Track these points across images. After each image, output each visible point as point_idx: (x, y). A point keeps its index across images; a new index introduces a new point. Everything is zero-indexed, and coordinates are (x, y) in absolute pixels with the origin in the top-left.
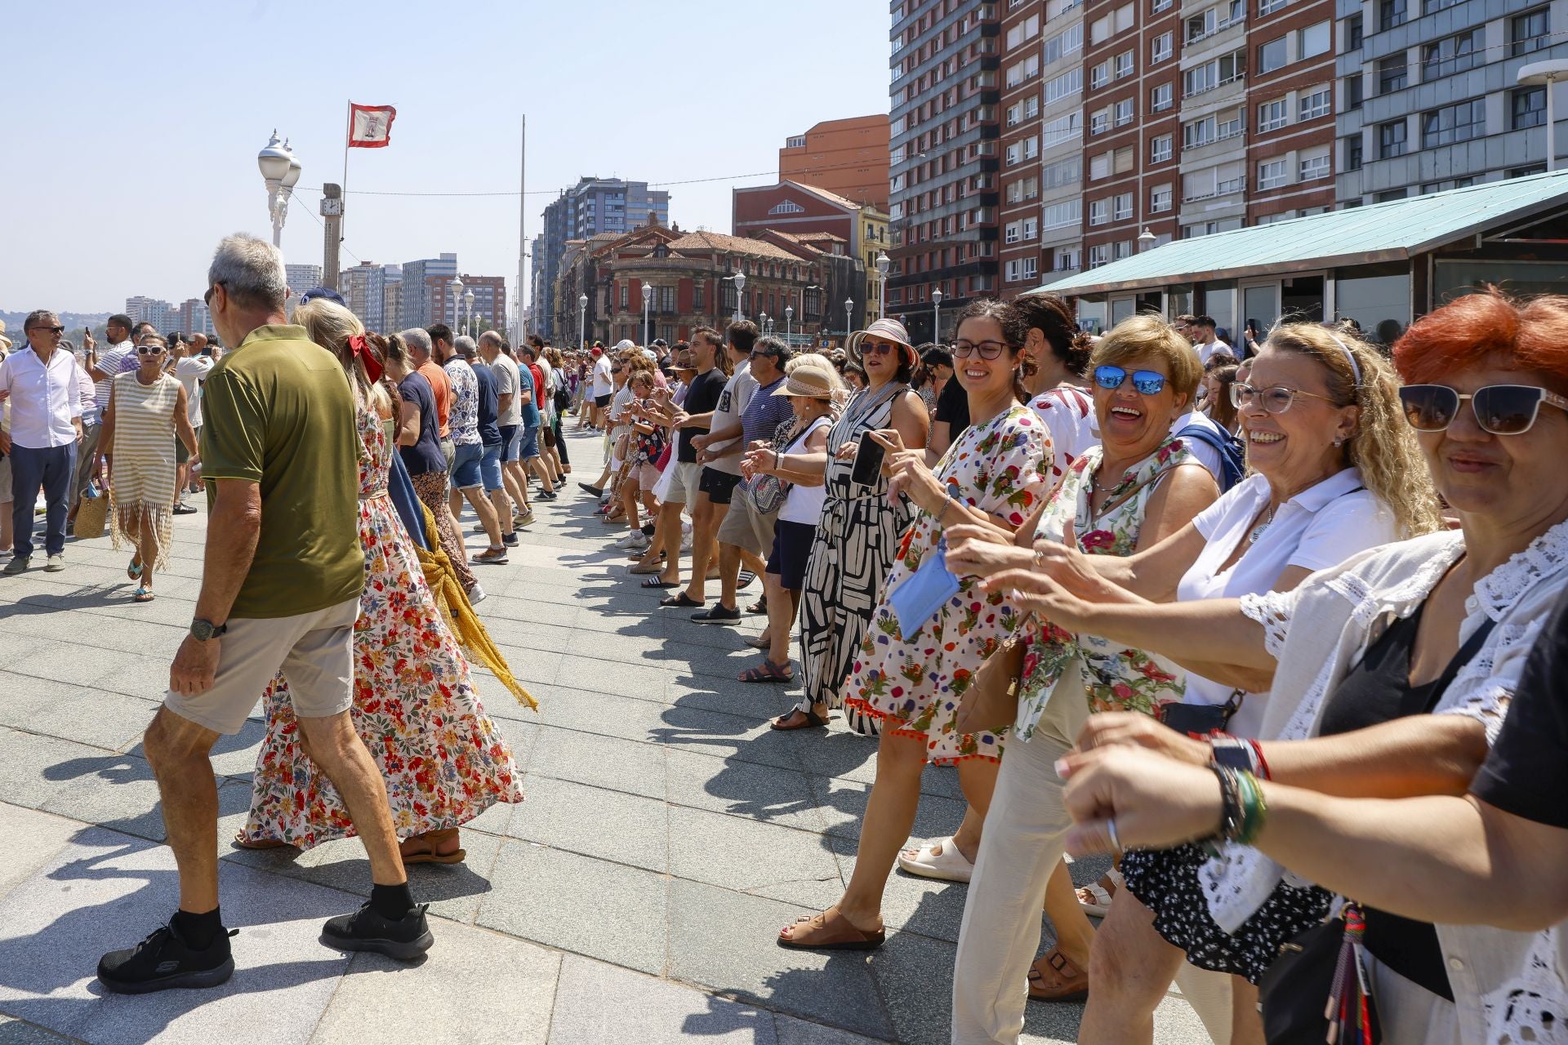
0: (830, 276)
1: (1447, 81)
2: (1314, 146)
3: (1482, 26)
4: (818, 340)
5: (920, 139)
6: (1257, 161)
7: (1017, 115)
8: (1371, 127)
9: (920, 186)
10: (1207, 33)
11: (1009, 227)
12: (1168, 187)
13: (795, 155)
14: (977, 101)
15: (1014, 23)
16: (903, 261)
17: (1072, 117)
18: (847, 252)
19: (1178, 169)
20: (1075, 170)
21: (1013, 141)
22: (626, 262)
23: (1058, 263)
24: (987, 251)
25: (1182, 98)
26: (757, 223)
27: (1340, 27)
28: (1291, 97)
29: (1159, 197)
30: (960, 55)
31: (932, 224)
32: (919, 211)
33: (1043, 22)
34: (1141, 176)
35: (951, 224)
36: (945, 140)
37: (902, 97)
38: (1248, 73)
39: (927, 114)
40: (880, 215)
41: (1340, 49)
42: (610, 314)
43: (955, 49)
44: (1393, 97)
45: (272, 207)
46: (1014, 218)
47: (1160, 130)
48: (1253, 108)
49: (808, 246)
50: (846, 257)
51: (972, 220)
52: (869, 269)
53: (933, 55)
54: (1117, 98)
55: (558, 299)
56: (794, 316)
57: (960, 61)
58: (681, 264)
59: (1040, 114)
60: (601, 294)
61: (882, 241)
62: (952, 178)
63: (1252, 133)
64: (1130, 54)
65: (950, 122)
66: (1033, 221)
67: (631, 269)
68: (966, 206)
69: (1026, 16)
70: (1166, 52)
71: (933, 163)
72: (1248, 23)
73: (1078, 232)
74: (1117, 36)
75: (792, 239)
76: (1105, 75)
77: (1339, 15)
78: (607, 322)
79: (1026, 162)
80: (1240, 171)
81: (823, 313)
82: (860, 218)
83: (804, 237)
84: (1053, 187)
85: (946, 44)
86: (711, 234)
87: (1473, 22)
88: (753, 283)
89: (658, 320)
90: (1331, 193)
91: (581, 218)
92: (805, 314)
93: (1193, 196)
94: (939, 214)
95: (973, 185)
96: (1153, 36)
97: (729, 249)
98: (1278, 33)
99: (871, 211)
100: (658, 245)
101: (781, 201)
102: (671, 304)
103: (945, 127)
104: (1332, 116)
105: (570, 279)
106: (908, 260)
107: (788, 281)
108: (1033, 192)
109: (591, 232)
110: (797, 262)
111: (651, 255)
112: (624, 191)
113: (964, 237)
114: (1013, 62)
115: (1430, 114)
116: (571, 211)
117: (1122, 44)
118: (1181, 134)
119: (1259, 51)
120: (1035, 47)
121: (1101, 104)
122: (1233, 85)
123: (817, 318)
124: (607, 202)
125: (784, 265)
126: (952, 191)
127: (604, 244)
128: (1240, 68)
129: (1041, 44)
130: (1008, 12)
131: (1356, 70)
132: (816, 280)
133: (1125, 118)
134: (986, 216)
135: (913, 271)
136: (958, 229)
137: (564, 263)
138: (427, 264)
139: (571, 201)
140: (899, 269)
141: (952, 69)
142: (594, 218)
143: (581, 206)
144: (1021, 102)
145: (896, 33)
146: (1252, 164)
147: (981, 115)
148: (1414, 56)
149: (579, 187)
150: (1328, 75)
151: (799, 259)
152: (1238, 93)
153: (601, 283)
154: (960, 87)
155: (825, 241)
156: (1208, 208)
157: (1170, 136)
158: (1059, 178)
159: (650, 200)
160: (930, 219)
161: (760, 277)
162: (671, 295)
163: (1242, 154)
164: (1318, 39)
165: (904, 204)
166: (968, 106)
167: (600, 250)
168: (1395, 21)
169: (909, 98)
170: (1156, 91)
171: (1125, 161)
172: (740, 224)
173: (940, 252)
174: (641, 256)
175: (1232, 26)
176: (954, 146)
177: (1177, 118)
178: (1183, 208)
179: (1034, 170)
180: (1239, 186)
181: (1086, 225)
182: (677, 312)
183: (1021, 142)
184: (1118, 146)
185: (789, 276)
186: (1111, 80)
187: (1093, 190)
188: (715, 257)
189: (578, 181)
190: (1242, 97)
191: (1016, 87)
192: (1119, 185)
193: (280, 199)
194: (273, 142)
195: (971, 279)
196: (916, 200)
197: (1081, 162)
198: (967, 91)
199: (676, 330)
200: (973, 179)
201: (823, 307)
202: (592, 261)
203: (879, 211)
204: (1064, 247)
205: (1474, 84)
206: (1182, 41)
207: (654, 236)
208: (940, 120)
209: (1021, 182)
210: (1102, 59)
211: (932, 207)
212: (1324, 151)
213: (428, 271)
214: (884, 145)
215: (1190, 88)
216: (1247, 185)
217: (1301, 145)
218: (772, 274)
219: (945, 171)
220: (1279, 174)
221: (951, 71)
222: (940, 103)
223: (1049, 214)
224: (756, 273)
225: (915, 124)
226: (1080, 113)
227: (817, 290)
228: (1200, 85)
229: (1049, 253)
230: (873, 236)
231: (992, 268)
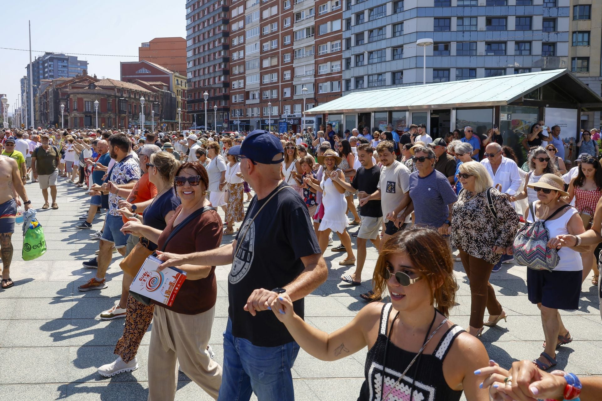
0: (162, 99)
1: (376, 42)
2: (336, 61)
3: (385, 26)
5: (199, 48)
7: (236, 42)
8: (353, 56)
9: (199, 66)
10: (302, 19)
12: (289, 72)
13: (146, 50)
14: (221, 35)
15: (234, 8)
16: (193, 94)
17: (256, 44)
18: (169, 89)
19: (292, 65)
20: (257, 64)
21: (235, 51)
23: (251, 97)
24: (225, 91)
25: (294, 41)
26: (131, 76)
27: (344, 22)
28: (329, 44)
29: (286, 75)
30: (214, 17)
31: (204, 80)
32: (199, 75)
33: (245, 8)
34: (280, 67)
35: (211, 81)
36: (209, 49)
37: (191, 31)
38: (315, 34)
39: (201, 39)
40: (182, 76)
41: (344, 29)
42: (69, 112)
43: (212, 15)
44: (360, 47)
46: (235, 80)
47: (287, 52)
48: (317, 46)
50: (169, 92)
51: (219, 80)
52: (177, 97)
53: (203, 16)
54: (272, 39)
57: (214, 20)
58: (101, 92)
59: (244, 42)
60: (63, 103)
61: (182, 86)
62: (211, 63)
63: (316, 55)
64: (276, 23)
65: (210, 42)
66: (242, 81)
67: (78, 94)
68: (218, 74)
69: (239, 5)
70: (288, 24)
71: (204, 57)
72: (316, 17)
73: (258, 86)
74: (272, 17)
75: (146, 83)
76: (267, 30)
77: (344, 18)
78: (67, 116)
79: (239, 59)
80: (312, 67)
81: (160, 113)
82: (173, 77)
83: (151, 83)
84: (249, 69)
85: (208, 12)
86: (114, 80)
87: (383, 25)
88: (132, 100)
89: (92, 115)
90: (341, 76)
91: (46, 70)
93: (298, 75)
94: (207, 77)
95: (220, 67)
96: (284, 17)
97: (120, 86)
98: (325, 22)
99: (177, 74)
100: (89, 84)
101: (140, 68)
103: (209, 44)
104: (341, 51)
106: (195, 94)
107: (146, 100)
108: (242, 70)
109: (52, 76)
110: (150, 93)
111: (87, 88)
112: (67, 59)
113: (216, 86)
114: (234, 22)
115: (371, 53)
116: (41, 67)
117: (273, 20)
118: (293, 54)
119: (319, 27)
120: (242, 17)
121: (266, 41)
122: (310, 38)
123: (158, 115)
124: (59, 64)
125: (144, 94)
126: (212, 69)
127: (63, 82)
128: (313, 33)
129: (244, 16)
130: (232, 3)
131: (348, 37)
132: (157, 100)
133: (274, 46)
134: (225, 78)
135: (197, 98)
136: (214, 83)
139: (41, 62)
140: (191, 97)
141: (211, 22)
142: (53, 70)
143: (46, 65)
144: (237, 37)
145: (189, 5)
146: (317, 65)
147: (222, 41)
148: (366, 34)
149: (45, 56)
150: (340, 38)
151: (150, 91)
152: (312, 41)
153: (62, 99)
154: (214, 29)
155: (160, 85)
156: (303, 79)
157: (290, 54)
158: (250, 66)
159: (79, 64)
160: (203, 78)
163: (313, 62)
164: (337, 25)
165: (193, 72)
166: (217, 37)
167: (60, 85)
168: (360, 22)
169: (194, 32)
170: (285, 38)
171: (275, 62)
172: (124, 77)
174: (82, 88)
175: (310, 18)
176: (212, 52)
177: (292, 48)
178: (294, 79)
179: (242, 63)
180: (312, 73)
181: (261, 83)
182: (100, 112)
183: (237, 52)
184: (272, 56)
185: (146, 98)
186: (270, 32)
187: (263, 72)
188: (116, 90)
189: (44, 54)
190: (313, 43)
191: (235, 32)
192: (272, 70)
195: (220, 101)
196: (197, 71)
197: (259, 61)
198: (217, 31)
199: (100, 120)
200: (220, 65)
201: (160, 111)
202: (57, 89)
203: (181, 74)
204: (253, 91)
205: (383, 44)
206: (294, 21)
207: (87, 80)
208: (206, 41)
209: (237, 67)
210: (266, 24)
211: (204, 74)
212: (338, 63)
214: (186, 49)
215: (296, 38)
216: (315, 72)
217: (332, 60)
219: (209, 61)
220: (325, 69)
221: (211, 23)
222: (206, 35)
223: (247, 79)
224: (133, 97)
225: (197, 42)
226: (259, 43)
227: (158, 104)
228: (300, 37)
229: (248, 93)
230: (178, 84)
231: (227, 98)
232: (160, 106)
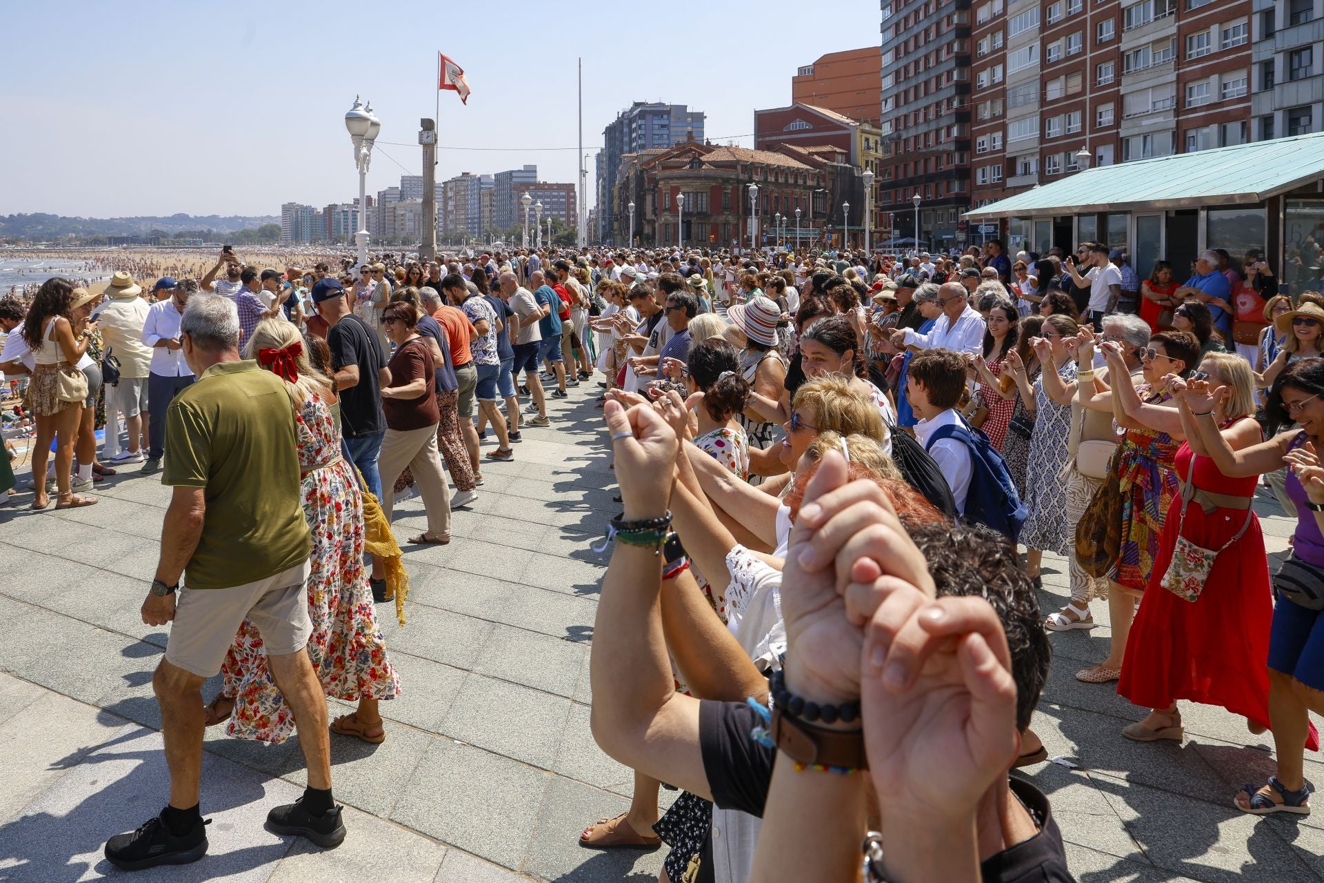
0: (833, 180)
2: (1234, 70)
4: (824, 233)
5: (906, 68)
6: (1185, 84)
7: (985, 47)
8: (1282, 54)
9: (905, 107)
11: (980, 139)
12: (1111, 106)
13: (806, 82)
14: (952, 36)
16: (893, 169)
17: (1031, 48)
18: (848, 160)
19: (1119, 91)
20: (1034, 91)
21: (983, 68)
22: (668, 173)
23: (1019, 169)
24: (962, 160)
25: (1123, 31)
26: (774, 138)
28: (1215, 29)
29: (1103, 114)
31: (916, 138)
32: (905, 127)
34: (1088, 96)
35: (932, 137)
36: (927, 68)
37: (891, 33)
38: (1178, 9)
39: (911, 47)
40: (875, 130)
42: (656, 215)
44: (1301, 28)
45: (357, 157)
46: (983, 132)
47: (1104, 58)
48: (1182, 39)
49: (816, 157)
50: (847, 165)
51: (948, 134)
54: (1068, 32)
55: (616, 201)
56: (804, 214)
58: (712, 174)
59: (1005, 46)
60: (649, 198)
61: (876, 151)
62: (932, 100)
63: (1181, 58)
65: (930, 53)
66: (998, 135)
67: (672, 179)
68: (944, 122)
71: (916, 88)
73: (1036, 144)
75: (802, 151)
76: (1059, 12)
78: (654, 222)
79: (993, 85)
80: (1171, 92)
81: (828, 211)
82: (858, 133)
83: (812, 150)
84: (1015, 106)
86: (737, 149)
88: (771, 187)
89: (694, 220)
90: (1248, 109)
91: (634, 135)
92: (813, 212)
93: (1133, 112)
94: (922, 129)
95: (949, 106)
97: (751, 160)
99: (867, 127)
100: (694, 158)
101: (793, 120)
102: (704, 206)
103: (927, 57)
104: (1249, 45)
105: (625, 186)
106: (897, 168)
107: (799, 186)
108: (999, 110)
109: (642, 147)
110: (807, 170)
111: (688, 166)
112: (668, 113)
113: (941, 148)
116: (626, 130)
118: (1121, 61)
121: (1055, 37)
122: (1165, 19)
123: (824, 215)
124: (655, 122)
125: (796, 173)
126: (932, 111)
127: (652, 157)
128: (1172, 5)
131: (1270, 5)
132: (822, 184)
133: (1075, 49)
134: (960, 130)
135: (901, 177)
136: (938, 142)
137: (620, 172)
138: (514, 174)
139: (626, 122)
140: (890, 174)
141: (932, 9)
142: (644, 135)
143: (634, 125)
144: (989, 36)
146: (1181, 85)
147: (956, 47)
149: (632, 110)
150: (1245, 10)
151: (808, 167)
152: (1170, 27)
153: (649, 190)
154: (938, 24)
155: (830, 152)
156: (1145, 122)
157: (1112, 63)
158: (1020, 99)
159: (689, 119)
160: (915, 134)
161: (776, 183)
162: (704, 199)
163: (1172, 77)
165: (894, 121)
166: (945, 40)
167: (648, 163)
169: (897, 35)
170: (1101, 26)
172: (760, 139)
173: (922, 161)
174: (680, 167)
176: (933, 73)
177: (1118, 48)
178: (1123, 123)
179: (1000, 92)
180: (1170, 105)
181: (1043, 138)
182: (709, 212)
183: (989, 69)
184: (1069, 72)
185: (800, 182)
186: (1063, 17)
187: (1047, 111)
188: (739, 167)
189: (631, 105)
190: (1173, 30)
191: (985, 24)
192: (1069, 105)
193: (364, 151)
194: (356, 105)
195: (949, 184)
196: (902, 118)
197: (1038, 86)
198: (944, 28)
199: (709, 227)
200: (950, 101)
201: (828, 206)
202: (642, 172)
203: (874, 126)
204: (1025, 156)
207: (691, 150)
208: (921, 53)
209: (989, 103)
211: (916, 124)
212: (1242, 74)
213: (514, 180)
214: (877, 72)
215: (1129, 23)
216: (1177, 104)
217: (1222, 69)
218: (786, 181)
219: (926, 94)
220: (1204, 94)
221: (931, 11)
222: (922, 38)
223: (1012, 129)
224: (773, 179)
225: (902, 55)
226: (1037, 45)
227: (823, 192)
228: (1138, 20)
229: (1012, 161)
230: (869, 148)
231: (965, 174)
232: (829, 196)
